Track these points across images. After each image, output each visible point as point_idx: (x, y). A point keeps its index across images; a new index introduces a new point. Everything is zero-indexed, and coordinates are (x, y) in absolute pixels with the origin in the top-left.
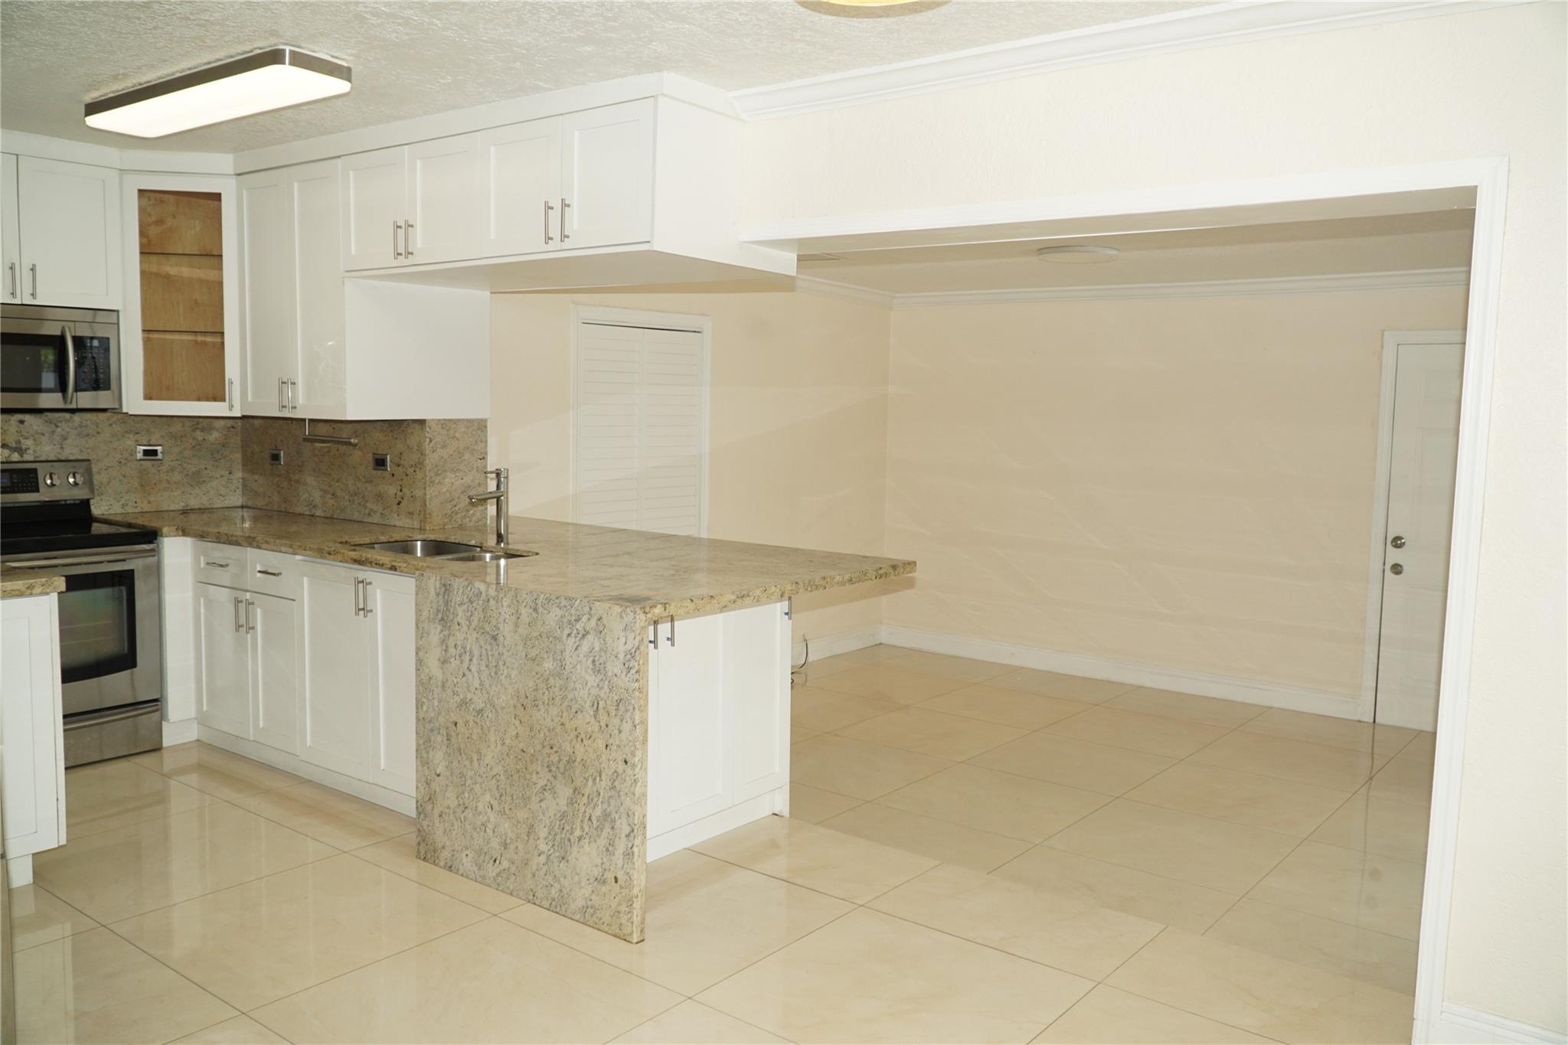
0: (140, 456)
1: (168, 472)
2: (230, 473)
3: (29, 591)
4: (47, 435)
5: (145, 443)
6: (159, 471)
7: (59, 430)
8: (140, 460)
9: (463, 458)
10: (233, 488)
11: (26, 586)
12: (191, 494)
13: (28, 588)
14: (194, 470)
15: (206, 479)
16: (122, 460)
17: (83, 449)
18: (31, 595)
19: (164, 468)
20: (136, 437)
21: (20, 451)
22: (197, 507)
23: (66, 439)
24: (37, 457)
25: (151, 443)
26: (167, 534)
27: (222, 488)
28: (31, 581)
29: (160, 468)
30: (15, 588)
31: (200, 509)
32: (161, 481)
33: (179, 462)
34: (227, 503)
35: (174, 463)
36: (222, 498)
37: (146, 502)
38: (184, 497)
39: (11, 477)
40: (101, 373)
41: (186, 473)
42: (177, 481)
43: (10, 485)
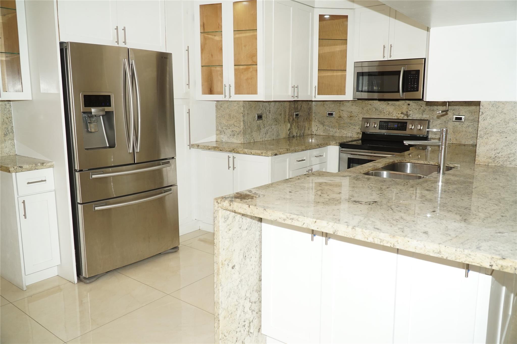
0: (454, 119)
1: (466, 127)
4: (417, 109)
5: (457, 114)
6: (462, 127)
7: (422, 108)
8: (454, 121)
9: (508, 125)
11: (261, 152)
16: (446, 121)
19: (465, 126)
20: (453, 112)
21: (408, 116)
23: (424, 112)
24: (413, 118)
25: (460, 115)
32: (463, 131)
33: (472, 124)
35: (470, 123)
37: (455, 139)
38: (473, 139)
39: (398, 124)
40: (416, 85)
41: (475, 128)
42: (470, 132)
43: (397, 127)
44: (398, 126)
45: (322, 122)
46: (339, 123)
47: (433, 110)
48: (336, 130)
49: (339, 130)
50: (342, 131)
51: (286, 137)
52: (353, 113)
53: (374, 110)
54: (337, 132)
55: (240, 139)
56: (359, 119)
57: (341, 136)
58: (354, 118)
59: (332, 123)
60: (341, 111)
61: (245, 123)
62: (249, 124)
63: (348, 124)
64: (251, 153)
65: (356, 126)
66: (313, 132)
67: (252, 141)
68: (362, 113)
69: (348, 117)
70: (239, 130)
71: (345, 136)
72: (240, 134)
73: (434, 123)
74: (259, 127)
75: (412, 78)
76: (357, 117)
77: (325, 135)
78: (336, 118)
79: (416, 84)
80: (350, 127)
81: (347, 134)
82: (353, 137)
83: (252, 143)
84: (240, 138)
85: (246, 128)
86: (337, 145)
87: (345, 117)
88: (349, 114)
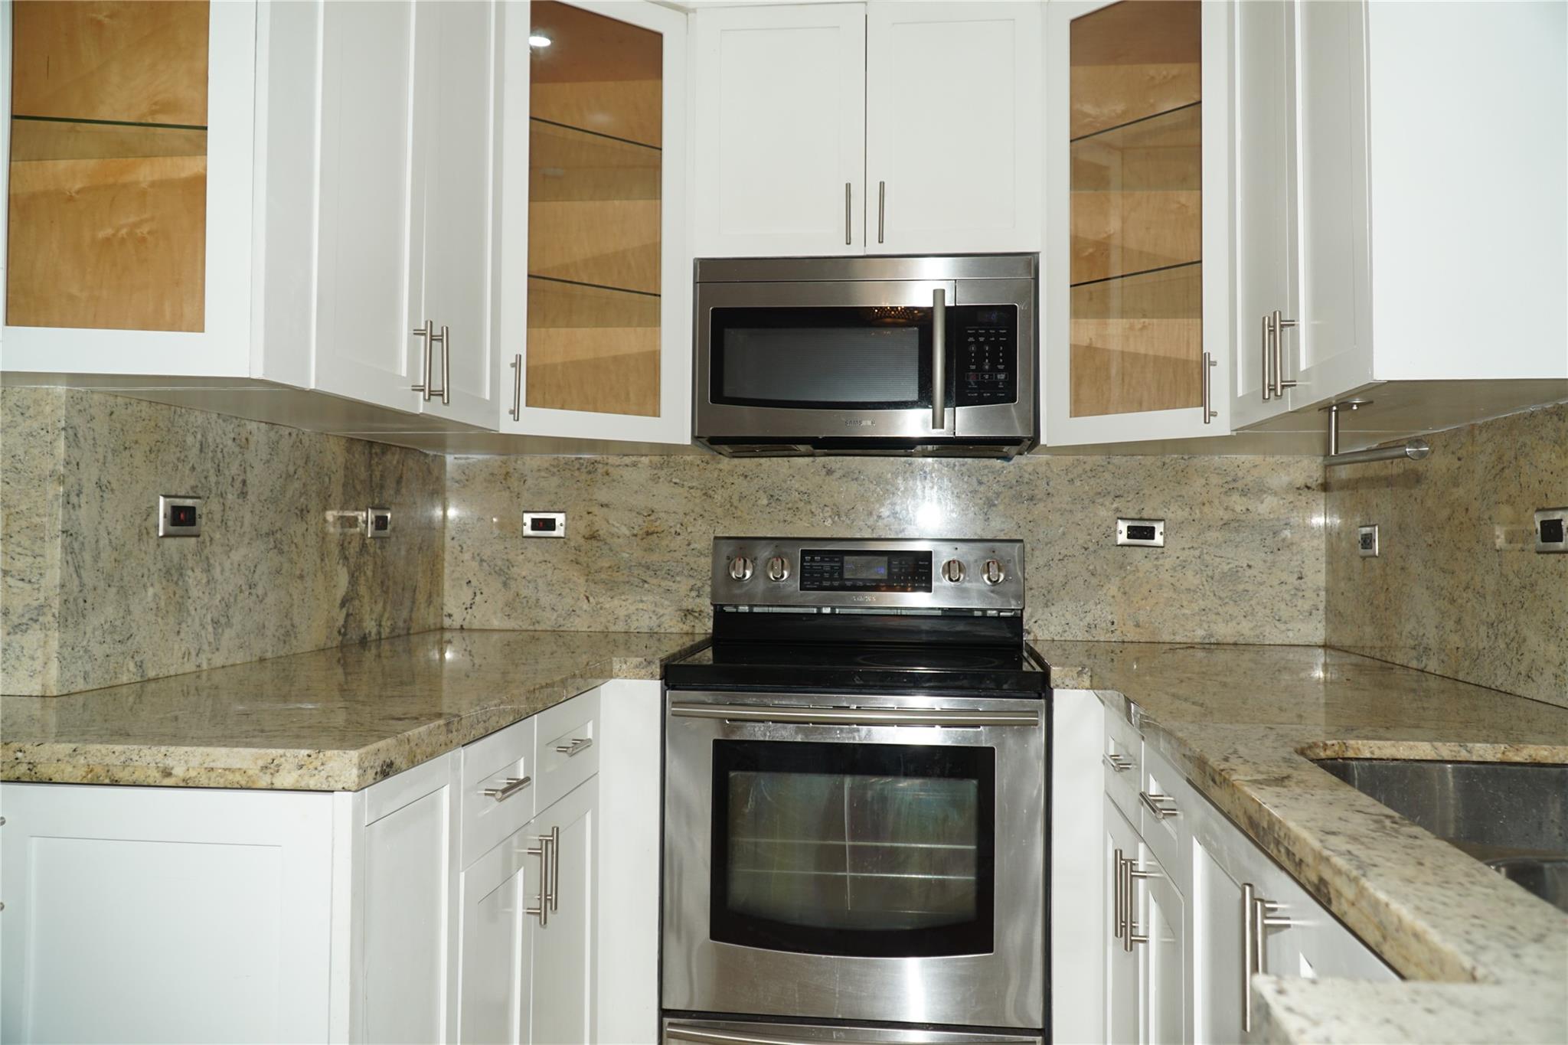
0: (1121, 537)
1: (1174, 569)
2: (1300, 578)
3: (265, 780)
5: (1133, 515)
6: (1156, 567)
7: (983, 488)
8: (1122, 546)
10: (1307, 607)
11: (261, 763)
12: (1218, 614)
13: (265, 768)
14: (1226, 568)
15: (1250, 587)
16: (1090, 544)
17: (1021, 523)
19: (1166, 563)
20: (1115, 504)
22: (1231, 640)
23: (994, 505)
25: (1145, 515)
26: (1059, 682)
27: (1283, 606)
29: (1161, 562)
31: (1235, 644)
32: (1161, 587)
33: (1197, 553)
34: (1292, 637)
35: (1187, 552)
36: (1283, 627)
37: (1130, 623)
38: (1204, 618)
39: (889, 564)
40: (1001, 371)
41: (1210, 573)
42: (1192, 588)
43: (886, 577)
44: (890, 573)
45: (499, 563)
46: (588, 566)
47: (1031, 499)
48: (572, 602)
49: (591, 599)
50: (607, 606)
51: (329, 644)
52: (662, 515)
53: (765, 502)
54: (578, 612)
55: (38, 665)
56: (692, 547)
57: (600, 628)
58: (664, 543)
59: (549, 565)
60: (595, 509)
61: (76, 545)
62: (107, 555)
63: (636, 572)
65: (678, 579)
66: (450, 616)
67: (125, 679)
68: (706, 514)
69: (636, 535)
70: (29, 600)
71: (620, 627)
72: (37, 626)
73: (1037, 553)
74: (176, 583)
75: (982, 339)
76: (679, 538)
77: (514, 631)
78: (572, 544)
79: (1001, 367)
80: (646, 585)
81: (634, 618)
82: (663, 631)
83: (125, 690)
84: (32, 658)
85: (82, 585)
86: (652, 677)
87: (619, 537)
88: (640, 520)
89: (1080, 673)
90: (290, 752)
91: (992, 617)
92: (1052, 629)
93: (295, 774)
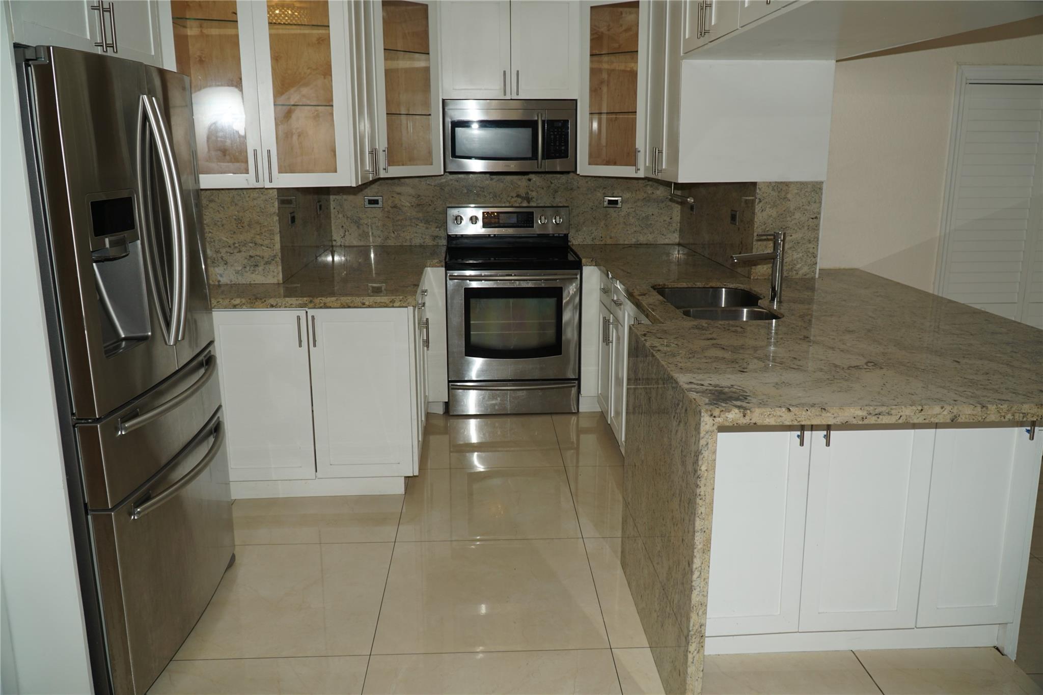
0: (606, 204)
1: (625, 216)
2: (671, 219)
3: (391, 304)
4: (545, 189)
5: (610, 195)
6: (619, 215)
7: (553, 185)
8: (606, 207)
10: (673, 230)
11: (390, 300)
12: (641, 233)
13: (390, 302)
14: (644, 215)
15: (653, 222)
16: (594, 207)
17: (568, 199)
18: (393, 307)
19: (623, 214)
20: (603, 191)
21: (529, 200)
22: (645, 243)
23: (557, 192)
24: (538, 204)
25: (614, 195)
26: (585, 264)
27: (664, 229)
28: (393, 297)
29: (620, 213)
30: (383, 301)
31: (646, 244)
32: (620, 223)
33: (633, 210)
34: (667, 241)
35: (629, 210)
36: (664, 237)
37: (608, 237)
38: (636, 235)
39: (517, 216)
40: (563, 146)
41: (638, 217)
42: (632, 223)
43: (516, 222)
44: (518, 221)
45: (355, 218)
46: (393, 219)
47: (572, 189)
48: (387, 234)
49: (395, 232)
50: (402, 235)
52: (424, 198)
53: (466, 191)
54: (390, 238)
55: (275, 274)
56: (436, 210)
57: (399, 244)
58: (425, 209)
59: (377, 219)
60: (395, 195)
62: (284, 237)
63: (413, 221)
64: (364, 304)
65: (431, 223)
66: (335, 241)
68: (441, 197)
69: (412, 206)
70: (270, 254)
71: (408, 244)
72: (274, 262)
73: (574, 211)
74: (293, 242)
75: (556, 133)
76: (431, 207)
77: (363, 246)
78: (386, 210)
79: (563, 144)
80: (418, 227)
81: (413, 239)
82: (425, 244)
84: (273, 272)
85: (283, 247)
86: (442, 267)
87: (405, 207)
88: (414, 199)
89: (592, 261)
90: (397, 297)
91: (557, 237)
92: (579, 240)
93: (399, 303)
